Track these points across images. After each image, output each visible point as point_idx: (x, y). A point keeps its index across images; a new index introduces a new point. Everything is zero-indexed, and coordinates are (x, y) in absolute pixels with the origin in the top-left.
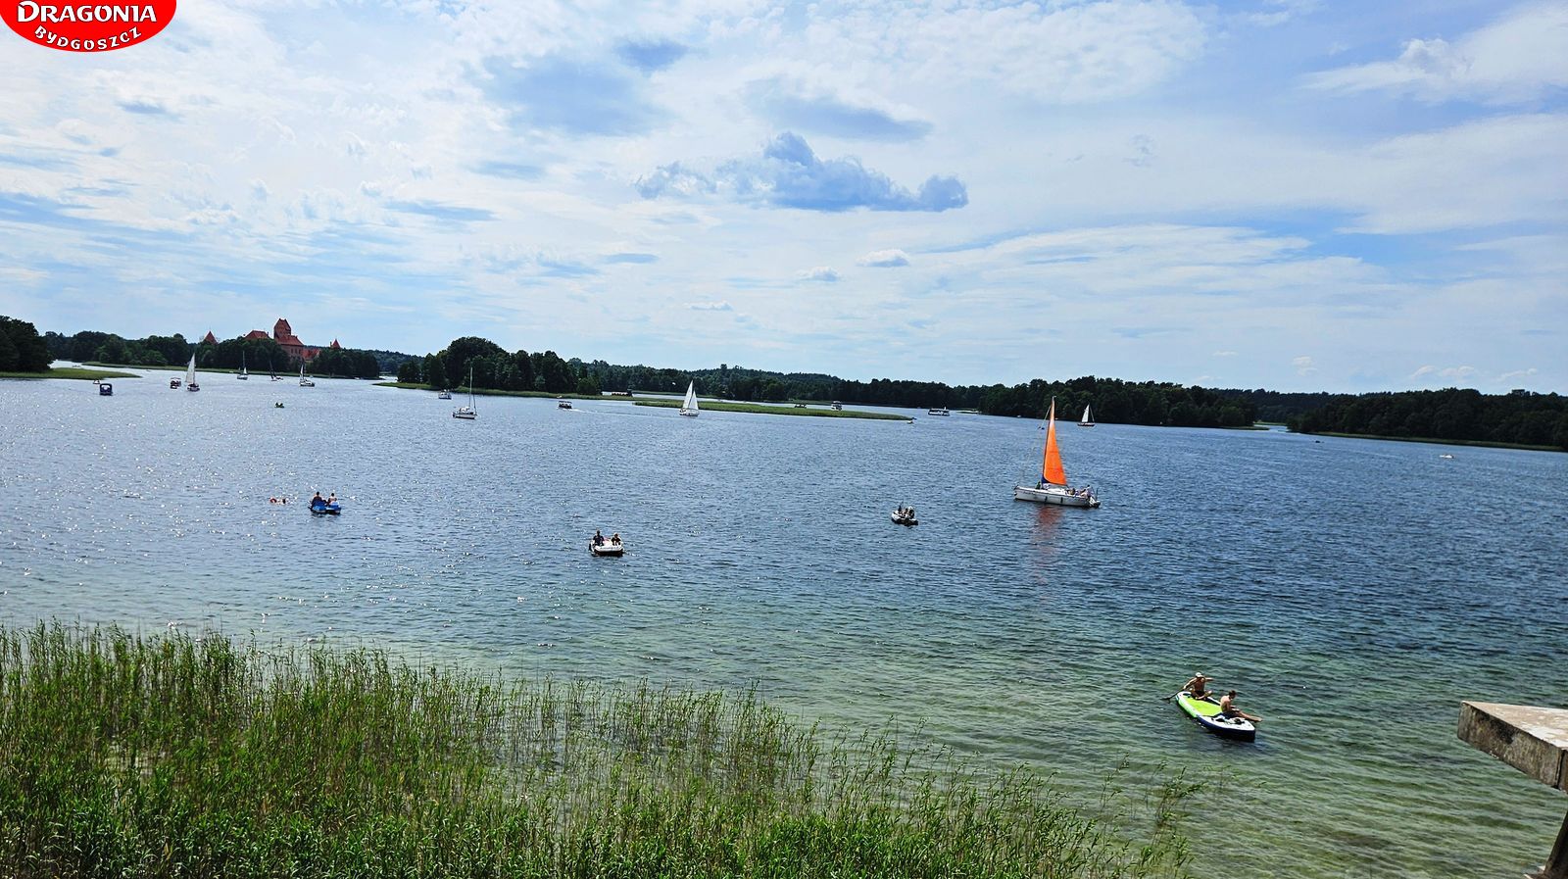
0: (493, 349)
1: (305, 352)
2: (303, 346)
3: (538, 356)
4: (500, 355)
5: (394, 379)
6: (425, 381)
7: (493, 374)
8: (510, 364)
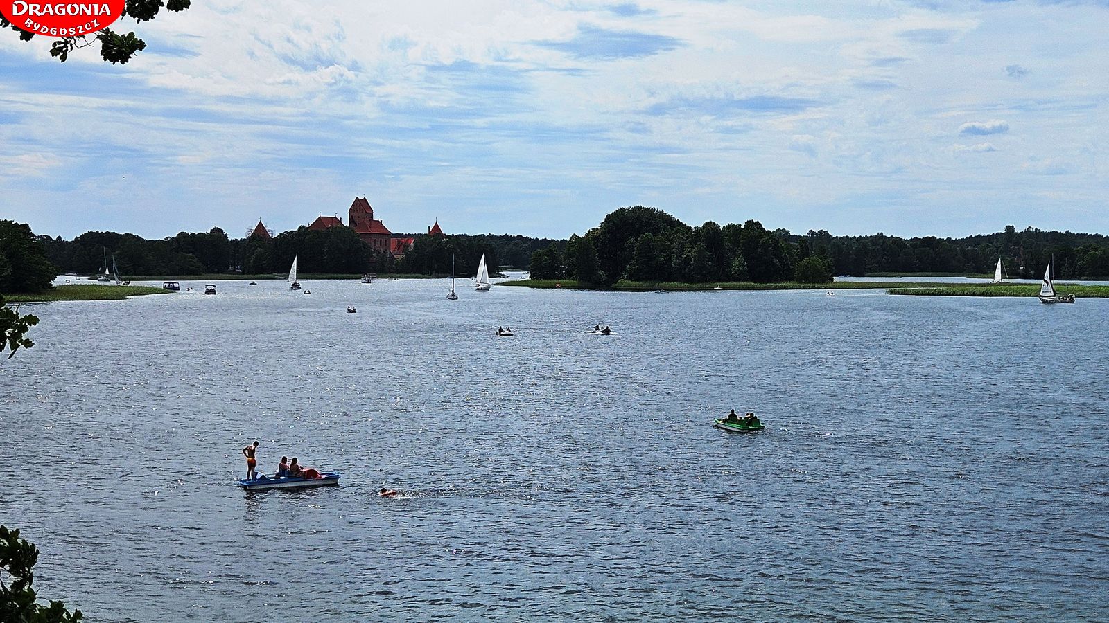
0: (668, 222)
1: (393, 243)
2: (389, 235)
3: (732, 229)
4: (678, 231)
5: (526, 276)
6: (569, 275)
7: (669, 260)
8: (694, 243)
